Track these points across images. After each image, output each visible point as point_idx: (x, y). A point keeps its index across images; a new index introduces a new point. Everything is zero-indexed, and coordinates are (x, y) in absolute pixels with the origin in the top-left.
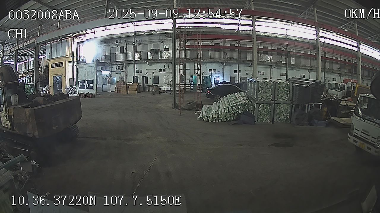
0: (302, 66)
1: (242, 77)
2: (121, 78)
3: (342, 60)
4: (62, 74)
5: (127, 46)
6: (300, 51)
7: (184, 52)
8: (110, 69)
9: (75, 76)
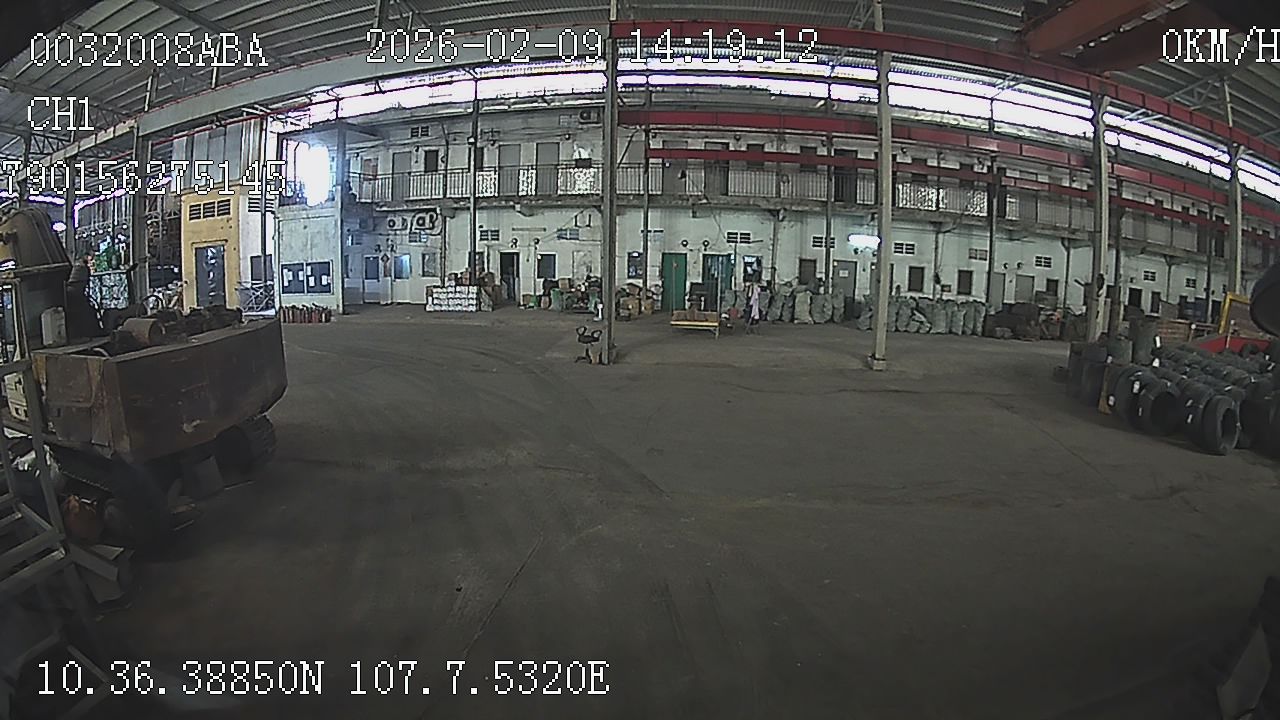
0: (1043, 229)
1: (838, 261)
2: (427, 257)
3: (1175, 208)
4: (226, 241)
5: (448, 149)
6: (1036, 174)
7: (642, 174)
9: (270, 250)
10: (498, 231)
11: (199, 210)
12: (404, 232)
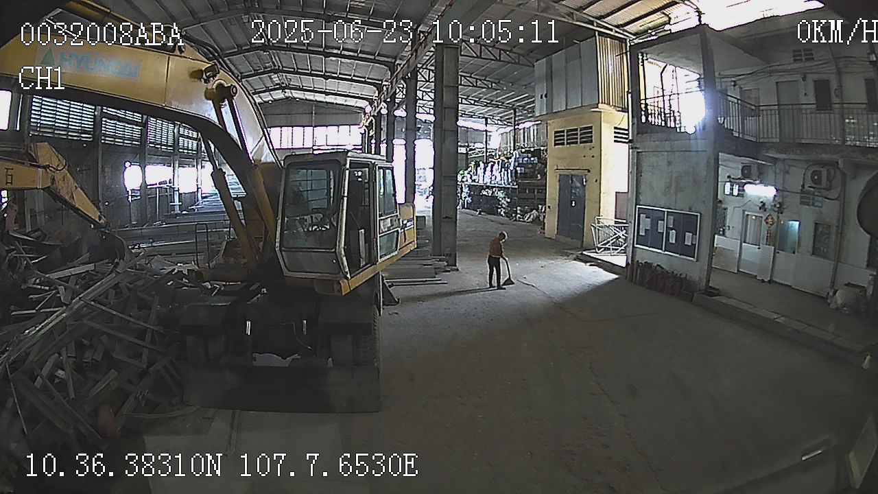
2: (820, 229)
4: (589, 171)
5: (840, 78)
8: (780, 177)
11: (563, 136)
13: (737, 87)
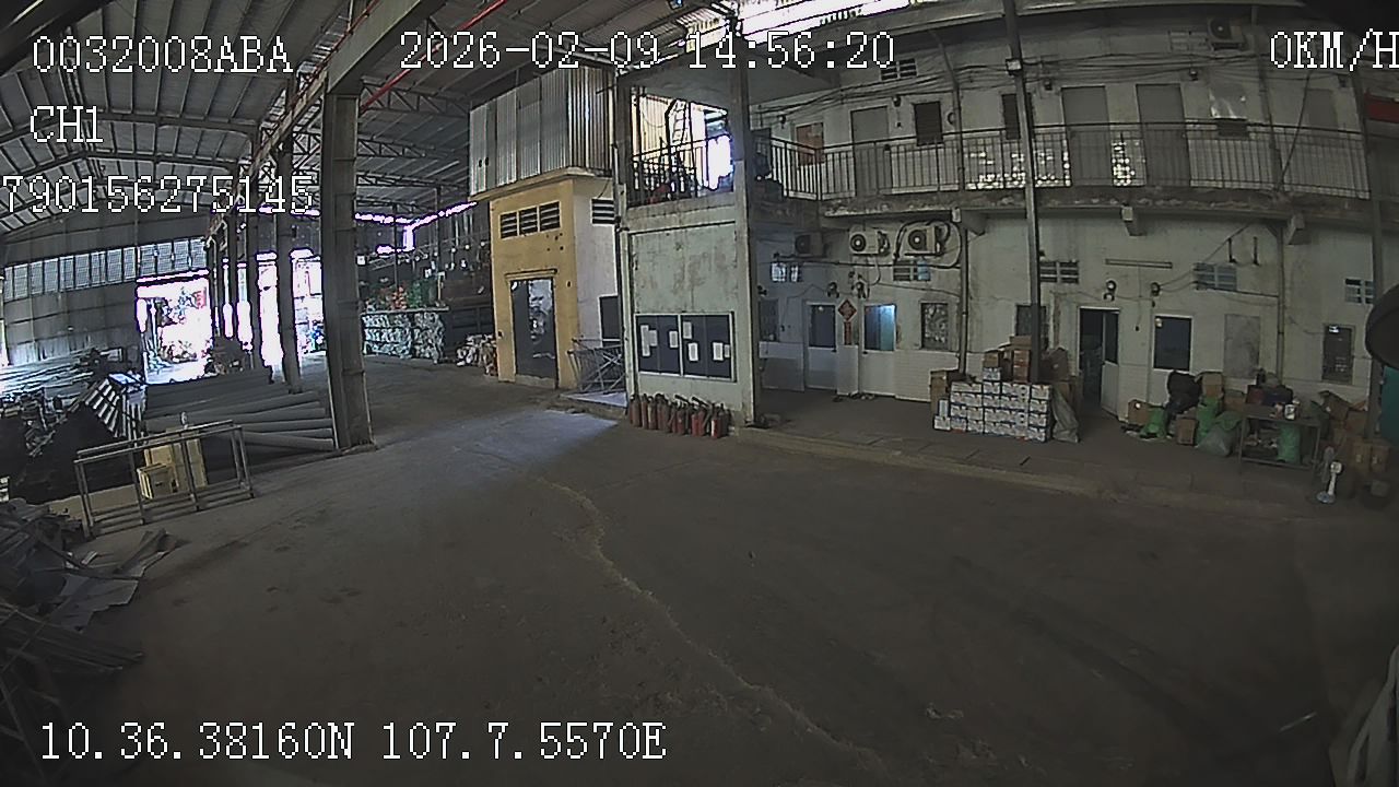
2: (932, 311)
4: (556, 270)
10: (1075, 264)
11: (515, 221)
12: (883, 260)
13: (786, 123)
